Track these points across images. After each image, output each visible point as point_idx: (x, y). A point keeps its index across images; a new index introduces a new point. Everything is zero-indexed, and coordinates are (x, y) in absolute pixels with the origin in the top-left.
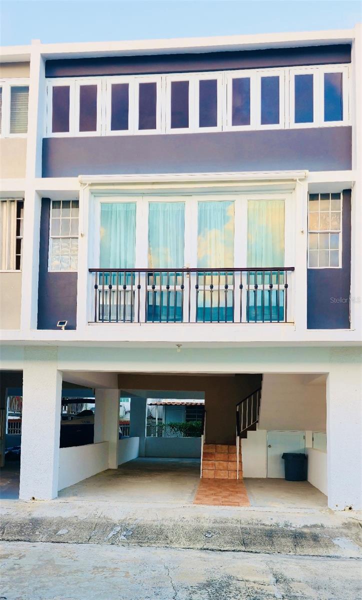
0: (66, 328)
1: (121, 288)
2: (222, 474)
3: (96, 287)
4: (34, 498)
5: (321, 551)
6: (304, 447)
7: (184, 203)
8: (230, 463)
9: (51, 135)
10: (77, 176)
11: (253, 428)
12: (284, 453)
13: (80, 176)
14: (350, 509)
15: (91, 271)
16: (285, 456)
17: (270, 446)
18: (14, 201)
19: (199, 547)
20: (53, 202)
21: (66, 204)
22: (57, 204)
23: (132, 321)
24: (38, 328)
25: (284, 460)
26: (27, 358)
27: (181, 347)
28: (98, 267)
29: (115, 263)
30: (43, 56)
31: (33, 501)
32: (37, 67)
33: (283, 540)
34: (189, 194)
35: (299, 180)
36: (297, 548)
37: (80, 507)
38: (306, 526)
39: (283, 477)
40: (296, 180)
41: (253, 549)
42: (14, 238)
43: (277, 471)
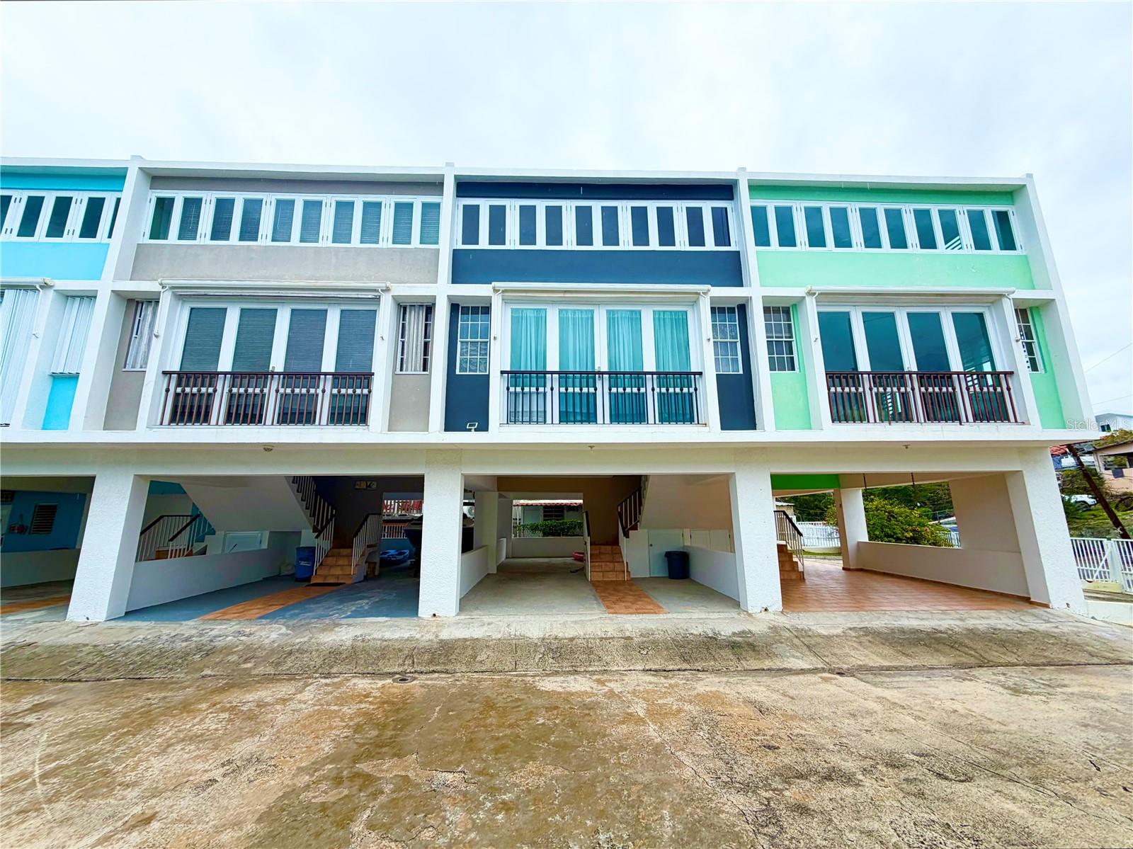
0: (476, 430)
1: (533, 389)
2: (610, 576)
3: (508, 389)
4: (434, 615)
5: (767, 664)
6: (682, 545)
7: (592, 311)
8: (616, 564)
9: (461, 247)
10: (491, 284)
11: (635, 528)
12: (666, 552)
13: (493, 283)
14: (766, 610)
15: (502, 372)
16: (669, 555)
17: (651, 545)
18: (423, 306)
19: (641, 668)
20: (462, 307)
21: (475, 310)
22: (466, 310)
23: (545, 422)
24: (446, 430)
25: (666, 558)
26: (428, 463)
27: (594, 448)
28: (509, 369)
29: (526, 367)
30: (456, 177)
31: (434, 618)
32: (450, 187)
33: (723, 653)
34: (598, 303)
35: (703, 293)
36: (742, 662)
37: (489, 624)
38: (734, 634)
39: (666, 575)
40: (699, 294)
41: (699, 665)
42: (422, 340)
43: (660, 570)
